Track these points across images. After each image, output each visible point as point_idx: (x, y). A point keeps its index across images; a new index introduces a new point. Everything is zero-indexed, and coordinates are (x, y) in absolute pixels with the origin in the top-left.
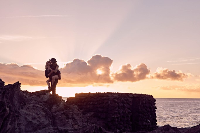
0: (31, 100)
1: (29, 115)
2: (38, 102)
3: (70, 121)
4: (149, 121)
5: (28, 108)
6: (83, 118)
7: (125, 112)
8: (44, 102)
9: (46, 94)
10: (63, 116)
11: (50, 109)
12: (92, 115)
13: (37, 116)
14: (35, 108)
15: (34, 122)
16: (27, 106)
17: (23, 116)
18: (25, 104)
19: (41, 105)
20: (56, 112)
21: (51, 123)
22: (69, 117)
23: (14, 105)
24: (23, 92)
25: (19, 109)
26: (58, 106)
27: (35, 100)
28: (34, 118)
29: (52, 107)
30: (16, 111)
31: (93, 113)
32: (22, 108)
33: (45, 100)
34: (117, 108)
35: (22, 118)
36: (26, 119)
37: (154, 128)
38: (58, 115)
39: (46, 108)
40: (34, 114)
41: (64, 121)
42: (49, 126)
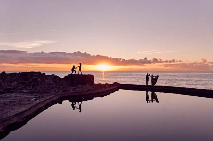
0: (49, 77)
1: (48, 81)
2: (51, 78)
4: (90, 83)
5: (48, 79)
6: (65, 82)
7: (79, 80)
12: (69, 81)
13: (50, 82)
37: (92, 85)
38: (57, 81)
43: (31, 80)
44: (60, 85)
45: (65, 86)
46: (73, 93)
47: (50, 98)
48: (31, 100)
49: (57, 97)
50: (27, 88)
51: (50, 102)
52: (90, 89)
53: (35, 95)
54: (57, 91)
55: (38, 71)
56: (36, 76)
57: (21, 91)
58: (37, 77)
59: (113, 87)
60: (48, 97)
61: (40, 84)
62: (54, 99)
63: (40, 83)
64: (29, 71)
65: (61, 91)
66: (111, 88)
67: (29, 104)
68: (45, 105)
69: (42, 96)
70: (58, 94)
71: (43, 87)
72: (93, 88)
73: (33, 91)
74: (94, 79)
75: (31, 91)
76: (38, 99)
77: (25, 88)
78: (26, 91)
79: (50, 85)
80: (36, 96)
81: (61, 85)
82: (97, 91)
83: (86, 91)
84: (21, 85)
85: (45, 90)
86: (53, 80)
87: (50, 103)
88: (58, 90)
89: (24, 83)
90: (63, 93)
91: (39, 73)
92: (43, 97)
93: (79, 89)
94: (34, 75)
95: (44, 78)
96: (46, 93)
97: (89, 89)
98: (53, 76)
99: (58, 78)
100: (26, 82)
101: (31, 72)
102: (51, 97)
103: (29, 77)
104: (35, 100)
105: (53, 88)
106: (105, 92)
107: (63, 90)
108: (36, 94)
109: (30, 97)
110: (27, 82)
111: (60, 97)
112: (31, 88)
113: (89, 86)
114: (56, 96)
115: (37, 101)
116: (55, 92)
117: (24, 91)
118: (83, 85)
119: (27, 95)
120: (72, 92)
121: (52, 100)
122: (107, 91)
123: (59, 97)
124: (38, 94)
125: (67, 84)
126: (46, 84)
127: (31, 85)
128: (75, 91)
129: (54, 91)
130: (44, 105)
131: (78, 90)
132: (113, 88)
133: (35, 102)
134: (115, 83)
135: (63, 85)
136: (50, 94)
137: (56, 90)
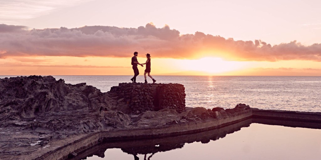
0: (73, 90)
1: (70, 100)
2: (78, 91)
3: (102, 104)
4: (175, 105)
5: (70, 95)
6: (113, 102)
7: (146, 98)
8: (82, 91)
9: (84, 85)
10: (97, 101)
11: (87, 96)
12: (122, 101)
13: (76, 101)
14: (74, 95)
15: (74, 104)
16: (69, 94)
17: (66, 100)
18: (68, 93)
19: (80, 93)
20: (91, 98)
21: (87, 105)
22: (101, 101)
23: (61, 93)
24: (67, 85)
25: (64, 96)
26: (93, 94)
27: (76, 90)
28: (74, 102)
29: (88, 95)
30: (62, 97)
31: (123, 99)
32: (66, 95)
33: (83, 90)
34: (138, 95)
35: (65, 102)
36: (68, 102)
37: (181, 112)
38: (92, 100)
39: (84, 95)
40: (73, 99)
41: (97, 104)
42: (86, 107)
43: (32, 97)
44: (100, 110)
45: (112, 112)
46: (130, 130)
47: (75, 142)
48: (32, 145)
49: (93, 140)
50: (24, 115)
51: (75, 151)
52: (174, 121)
53: (41, 134)
54: (91, 125)
55: (47, 75)
56: (42, 87)
57: (11, 122)
58: (46, 88)
59: (234, 116)
60: (71, 140)
61: (51, 106)
62: (86, 143)
63: (52, 102)
64: (28, 75)
65: (102, 125)
66: (229, 120)
67: (28, 153)
68: (64, 157)
69: (56, 136)
70: (95, 131)
71: (60, 113)
72: (183, 118)
73: (35, 124)
74: (185, 95)
75: (32, 124)
76: (46, 144)
77: (18, 114)
78: (19, 124)
79: (75, 108)
80: (43, 136)
81: (102, 109)
82: (192, 127)
83: (164, 127)
84: (9, 107)
85: (64, 121)
86: (83, 97)
87: (75, 154)
88: (95, 123)
89: (15, 103)
90: (108, 130)
91: (50, 79)
92: (59, 138)
93: (146, 121)
94: (37, 84)
95: (62, 92)
96: (65, 128)
97: (172, 120)
98: (83, 88)
99: (95, 93)
100: (20, 102)
101: (31, 77)
102: (78, 138)
103: (26, 89)
104: (41, 145)
105: (84, 116)
106: (213, 128)
107: (107, 122)
108: (42, 131)
109: (30, 136)
110: (22, 100)
111: (99, 141)
112: (32, 116)
113: (172, 112)
114: (89, 136)
115: (46, 148)
116: (88, 126)
117: (17, 123)
118: (156, 110)
119: (23, 133)
120: (128, 127)
121: (79, 146)
122: (219, 127)
123: (97, 140)
124: (47, 131)
125: (115, 109)
126: (65, 107)
127: (31, 109)
128: (136, 125)
129: (84, 123)
130: (61, 157)
131: (145, 123)
132: (236, 119)
133: (40, 149)
134: (241, 108)
135: (106, 110)
136: (75, 132)
137: (88, 122)
